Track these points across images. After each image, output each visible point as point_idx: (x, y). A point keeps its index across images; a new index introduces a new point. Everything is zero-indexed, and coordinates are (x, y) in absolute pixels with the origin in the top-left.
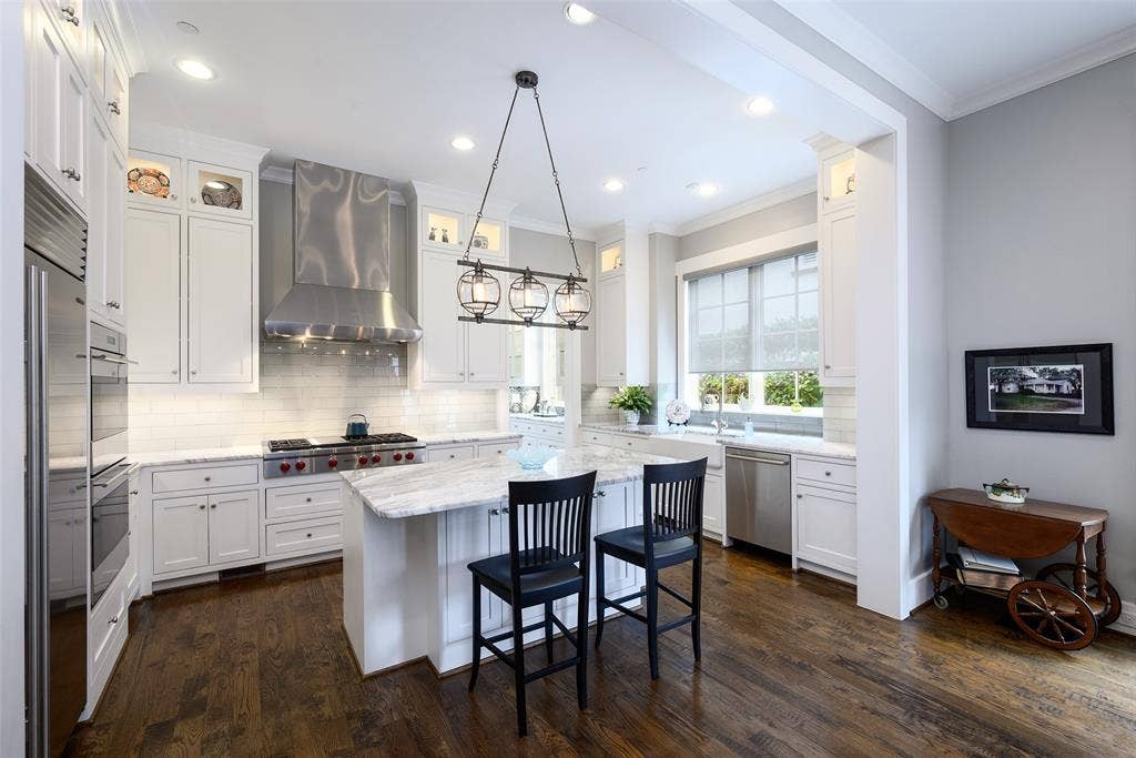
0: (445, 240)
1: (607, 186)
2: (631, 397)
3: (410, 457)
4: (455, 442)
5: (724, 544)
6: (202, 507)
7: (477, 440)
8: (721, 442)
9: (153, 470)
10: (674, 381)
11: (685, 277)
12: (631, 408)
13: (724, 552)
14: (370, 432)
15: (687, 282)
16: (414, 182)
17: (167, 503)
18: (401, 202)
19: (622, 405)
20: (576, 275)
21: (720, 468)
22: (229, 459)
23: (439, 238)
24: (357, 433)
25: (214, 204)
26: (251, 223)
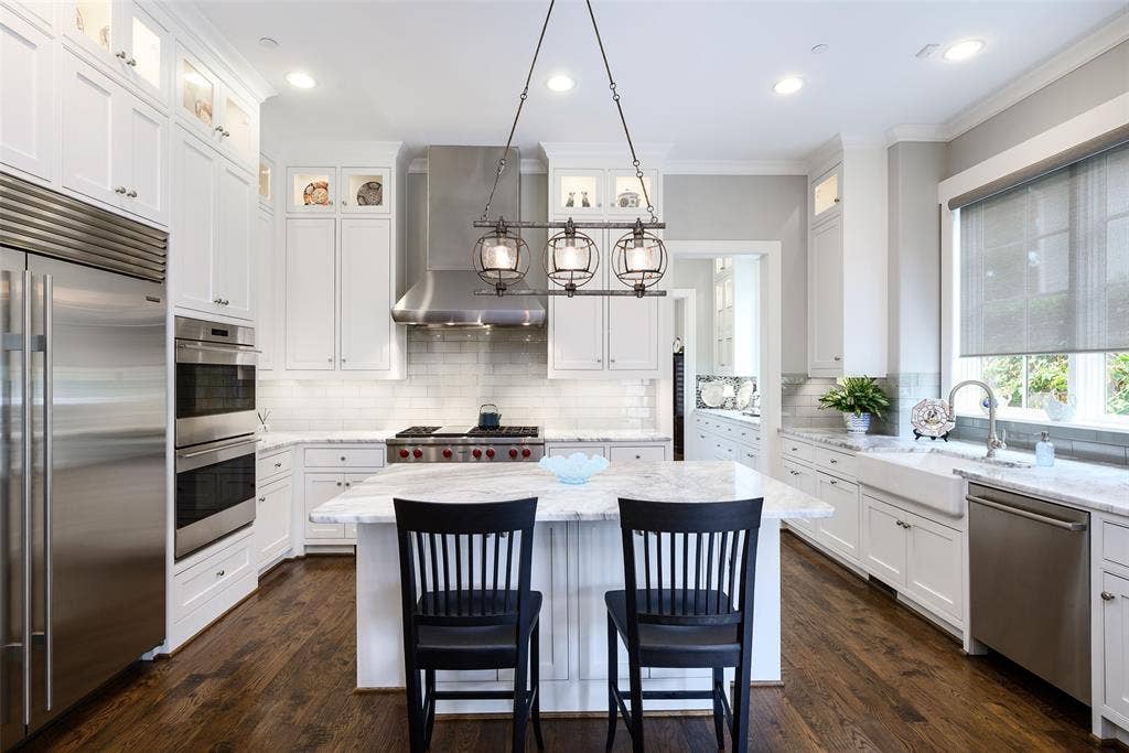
0: (586, 204)
1: (777, 88)
2: (851, 393)
3: (526, 454)
4: (580, 440)
5: (967, 648)
6: (339, 484)
7: (606, 440)
8: (961, 473)
9: (306, 446)
10: (933, 370)
11: (953, 205)
12: (851, 408)
13: (966, 663)
14: (502, 423)
15: (958, 211)
16: (542, 144)
17: (315, 477)
18: (537, 170)
19: (838, 404)
20: (646, 219)
21: (960, 517)
22: (359, 442)
23: (578, 203)
24: (489, 424)
25: (367, 204)
26: (390, 217)
